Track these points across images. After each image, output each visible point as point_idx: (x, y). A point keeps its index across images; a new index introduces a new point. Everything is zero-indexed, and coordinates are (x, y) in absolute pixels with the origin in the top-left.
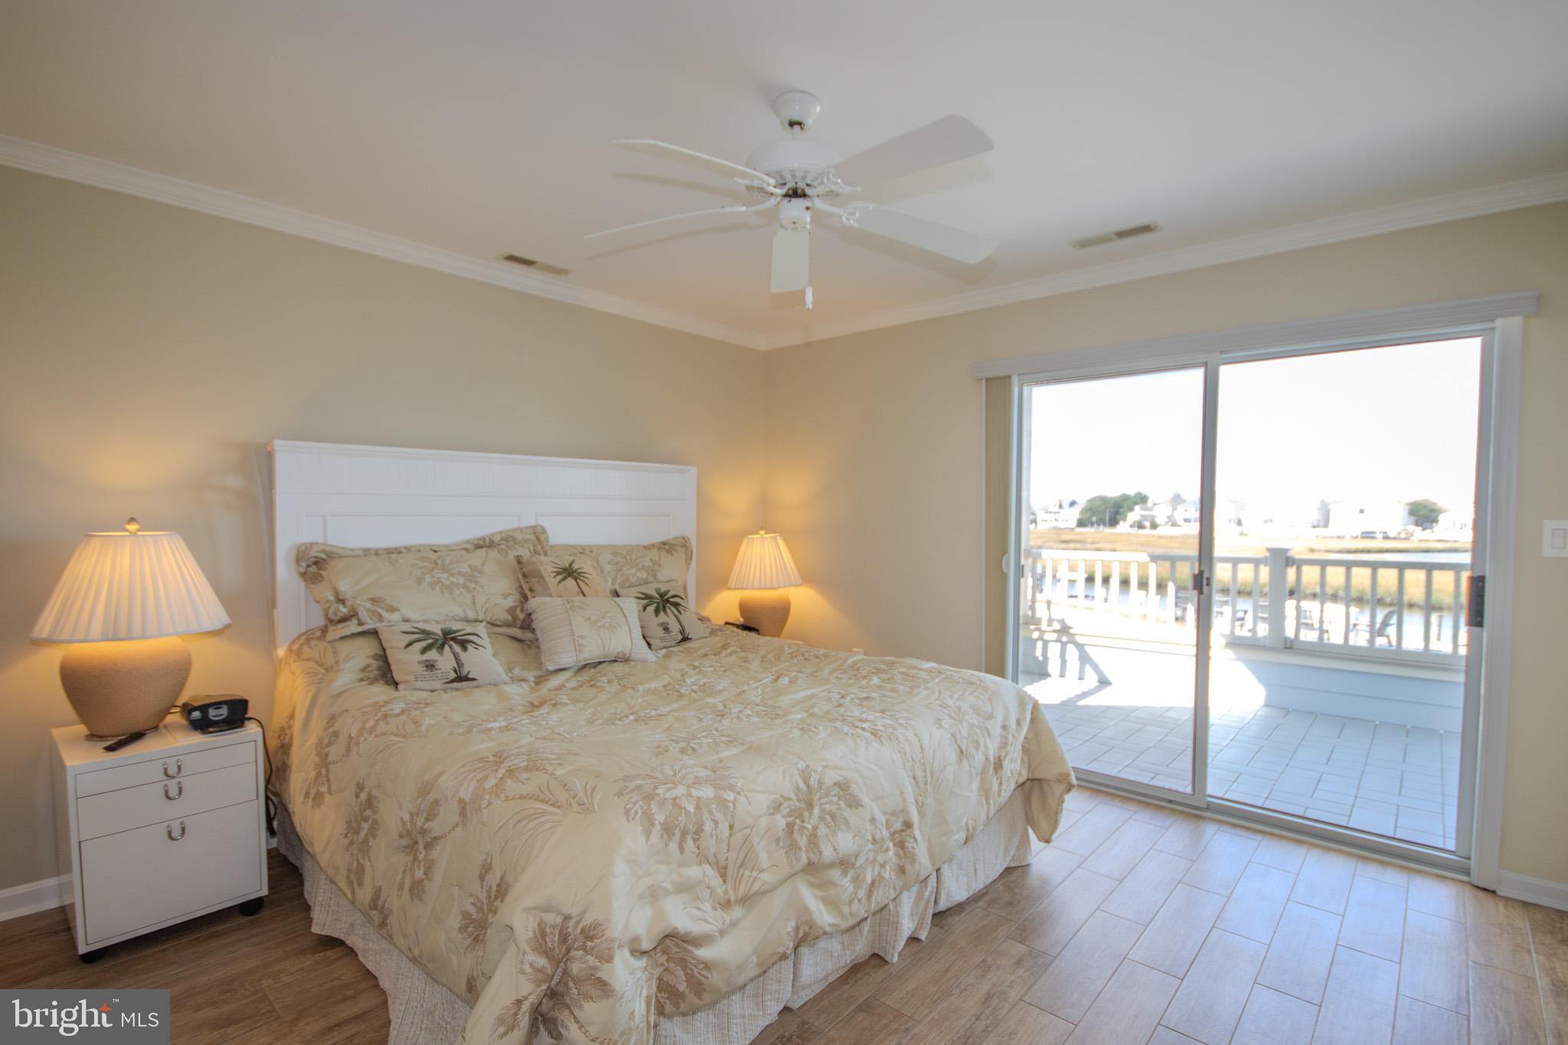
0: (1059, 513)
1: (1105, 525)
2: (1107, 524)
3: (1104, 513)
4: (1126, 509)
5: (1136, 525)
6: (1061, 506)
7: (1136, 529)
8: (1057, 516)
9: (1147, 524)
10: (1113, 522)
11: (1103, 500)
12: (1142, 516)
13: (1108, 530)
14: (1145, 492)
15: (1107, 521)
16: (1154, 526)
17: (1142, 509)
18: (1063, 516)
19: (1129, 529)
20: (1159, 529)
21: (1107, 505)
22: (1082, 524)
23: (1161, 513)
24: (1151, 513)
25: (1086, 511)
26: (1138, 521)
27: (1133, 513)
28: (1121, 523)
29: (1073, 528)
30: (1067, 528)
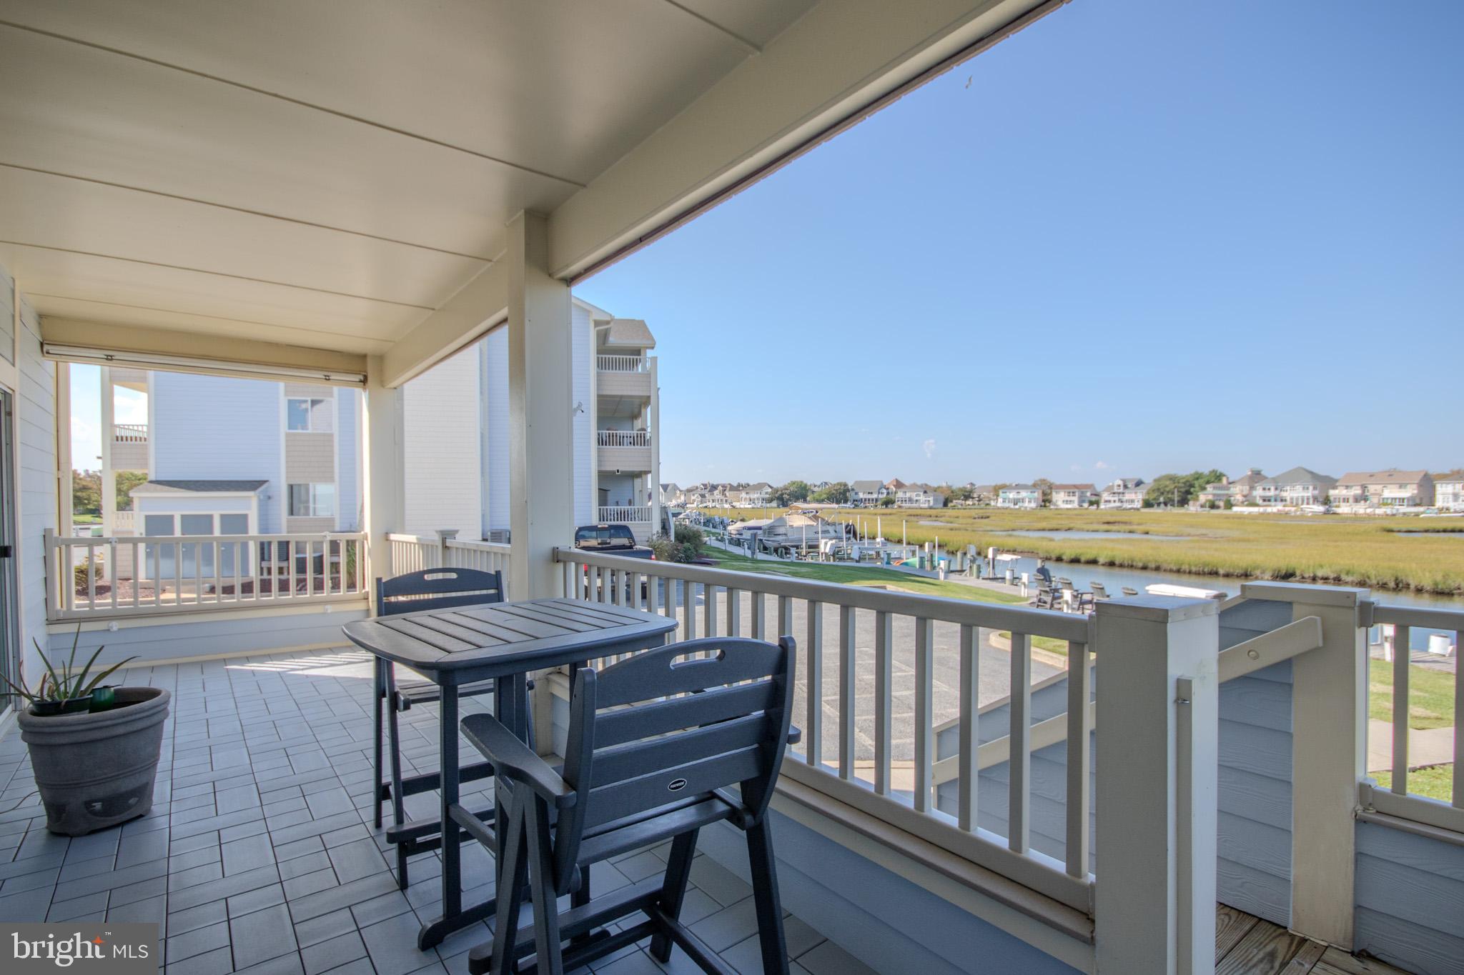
0: (1123, 493)
1: (1173, 505)
2: (1176, 505)
3: (1173, 493)
4: (1197, 489)
5: (1207, 504)
6: (1126, 487)
7: (1208, 509)
8: (1121, 497)
9: (1221, 504)
10: (1183, 502)
11: (1172, 479)
12: (1214, 495)
13: (1177, 510)
14: (1220, 470)
15: (1176, 502)
16: (1229, 505)
17: (1214, 488)
18: (1127, 497)
19: (1199, 509)
20: (1235, 509)
21: (1176, 484)
22: (1148, 504)
23: (1237, 492)
24: (1226, 492)
25: (1153, 491)
26: (1209, 501)
27: (1205, 492)
28: (1191, 503)
29: (1138, 509)
30: (1131, 509)
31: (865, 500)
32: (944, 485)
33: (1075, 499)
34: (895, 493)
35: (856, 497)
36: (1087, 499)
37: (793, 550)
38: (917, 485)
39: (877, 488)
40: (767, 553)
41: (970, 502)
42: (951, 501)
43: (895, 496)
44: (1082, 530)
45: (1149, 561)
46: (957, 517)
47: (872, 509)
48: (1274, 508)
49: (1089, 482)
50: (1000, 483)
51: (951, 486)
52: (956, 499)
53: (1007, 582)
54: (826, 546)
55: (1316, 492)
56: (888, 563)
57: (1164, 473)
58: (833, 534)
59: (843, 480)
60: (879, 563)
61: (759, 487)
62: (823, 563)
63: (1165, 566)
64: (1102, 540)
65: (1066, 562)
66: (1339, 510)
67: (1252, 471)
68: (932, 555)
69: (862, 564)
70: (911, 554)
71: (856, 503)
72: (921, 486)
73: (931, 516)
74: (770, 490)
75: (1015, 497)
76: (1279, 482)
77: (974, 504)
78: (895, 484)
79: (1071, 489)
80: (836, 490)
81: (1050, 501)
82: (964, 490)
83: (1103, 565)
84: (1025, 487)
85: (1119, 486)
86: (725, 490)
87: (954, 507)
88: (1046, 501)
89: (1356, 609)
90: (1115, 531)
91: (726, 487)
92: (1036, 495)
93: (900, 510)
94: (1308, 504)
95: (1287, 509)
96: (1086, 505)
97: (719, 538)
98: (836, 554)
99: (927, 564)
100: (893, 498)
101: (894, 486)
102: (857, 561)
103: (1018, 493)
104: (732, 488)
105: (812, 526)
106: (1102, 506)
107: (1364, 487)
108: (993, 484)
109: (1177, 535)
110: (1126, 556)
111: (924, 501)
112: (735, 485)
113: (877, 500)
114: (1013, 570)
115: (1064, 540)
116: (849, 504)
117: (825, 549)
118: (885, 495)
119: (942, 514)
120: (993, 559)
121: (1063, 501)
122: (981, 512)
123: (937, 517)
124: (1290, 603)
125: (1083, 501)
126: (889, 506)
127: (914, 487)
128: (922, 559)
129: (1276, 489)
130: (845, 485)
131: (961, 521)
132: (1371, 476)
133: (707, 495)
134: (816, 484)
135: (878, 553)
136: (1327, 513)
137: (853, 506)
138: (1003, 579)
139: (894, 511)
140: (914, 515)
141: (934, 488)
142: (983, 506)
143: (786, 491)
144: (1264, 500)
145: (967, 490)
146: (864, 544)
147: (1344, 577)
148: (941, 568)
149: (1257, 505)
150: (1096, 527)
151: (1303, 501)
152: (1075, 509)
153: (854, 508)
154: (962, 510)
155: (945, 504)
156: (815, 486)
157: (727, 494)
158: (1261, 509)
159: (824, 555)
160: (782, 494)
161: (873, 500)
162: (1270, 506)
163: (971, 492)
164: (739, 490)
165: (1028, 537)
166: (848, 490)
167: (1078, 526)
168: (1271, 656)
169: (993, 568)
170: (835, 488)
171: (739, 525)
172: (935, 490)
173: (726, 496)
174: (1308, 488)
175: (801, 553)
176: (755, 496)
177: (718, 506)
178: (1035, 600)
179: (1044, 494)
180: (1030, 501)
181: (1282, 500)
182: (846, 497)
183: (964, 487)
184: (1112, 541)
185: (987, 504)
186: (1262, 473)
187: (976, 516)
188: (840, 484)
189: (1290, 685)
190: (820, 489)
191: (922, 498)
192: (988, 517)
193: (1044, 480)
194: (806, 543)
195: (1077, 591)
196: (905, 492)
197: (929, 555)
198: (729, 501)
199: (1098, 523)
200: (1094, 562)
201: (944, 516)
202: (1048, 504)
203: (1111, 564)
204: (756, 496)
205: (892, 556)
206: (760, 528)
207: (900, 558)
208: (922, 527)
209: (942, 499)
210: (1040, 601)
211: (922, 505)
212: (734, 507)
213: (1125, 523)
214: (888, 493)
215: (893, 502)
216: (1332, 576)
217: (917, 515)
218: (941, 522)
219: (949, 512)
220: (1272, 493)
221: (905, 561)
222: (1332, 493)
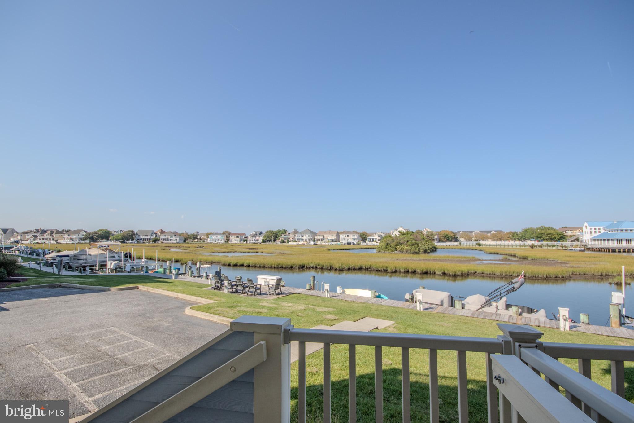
0: (255, 237)
3: (272, 237)
4: (279, 236)
6: (256, 234)
7: (282, 243)
9: (286, 241)
10: (275, 240)
11: (271, 232)
12: (284, 238)
13: (273, 243)
14: (286, 229)
15: (272, 240)
16: (288, 242)
17: (284, 235)
18: (257, 238)
19: (280, 243)
20: (290, 243)
21: (273, 234)
22: (264, 241)
23: (291, 237)
24: (287, 237)
25: (265, 236)
26: (283, 240)
27: (281, 237)
28: (277, 241)
29: (260, 243)
30: (258, 243)
31: (144, 239)
32: (185, 232)
33: (239, 239)
34: (160, 236)
35: (138, 238)
36: (243, 239)
37: (88, 269)
38: (171, 232)
39: (151, 234)
40: (70, 271)
41: (196, 240)
42: (188, 240)
43: (160, 237)
44: (240, 252)
45: (261, 264)
46: (189, 247)
47: (147, 243)
48: (301, 243)
49: (244, 233)
50: (209, 232)
51: (188, 233)
52: (190, 239)
53: (204, 277)
54: (111, 265)
55: (312, 237)
56: (147, 272)
57: (269, 230)
58: (117, 258)
59: (131, 229)
60: (143, 272)
61: (77, 232)
62: (109, 274)
63: (267, 266)
64: (246, 256)
65: (232, 266)
66: (317, 243)
67: (295, 230)
68: (170, 267)
69: (132, 274)
70: (160, 267)
71: (138, 241)
72: (174, 233)
73: (177, 247)
74: (85, 234)
75: (215, 238)
76: (302, 234)
77: (198, 241)
78: (160, 231)
79: (237, 235)
80: (127, 234)
81: (229, 240)
82: (193, 235)
83: (246, 266)
84: (219, 234)
85: (254, 234)
86: (53, 233)
87: (188, 243)
88: (228, 240)
89: (282, 334)
90: (251, 252)
91: (54, 231)
92: (224, 237)
93: (162, 244)
94: (310, 241)
95: (304, 243)
96: (242, 242)
97: (38, 262)
98: (118, 269)
99: (168, 271)
100: (159, 238)
101: (160, 232)
102: (129, 272)
103: (217, 236)
104: (58, 232)
105: (104, 254)
106: (248, 242)
107: (323, 236)
108: (207, 233)
109: (272, 253)
110: (254, 262)
111: (174, 239)
112: (61, 230)
113: (150, 239)
114: (207, 272)
115: (232, 257)
116: (134, 241)
117: (110, 266)
118: (154, 237)
119: (182, 246)
120: (199, 267)
121: (234, 240)
122: (200, 245)
123: (180, 247)
124: (254, 333)
125: (242, 240)
126: (157, 242)
127: (170, 233)
128: (165, 269)
129: (301, 236)
130: (133, 232)
131: (190, 249)
132: (325, 232)
133: (38, 236)
134: (115, 231)
135: (142, 267)
136: (314, 244)
137: (137, 242)
138: (203, 276)
139: (158, 244)
140: (169, 247)
141: (180, 233)
142: (202, 242)
143: (96, 234)
144: (298, 240)
145: (195, 235)
146: (134, 263)
147: (317, 266)
148: (173, 274)
149: (296, 242)
150: (245, 250)
151: (308, 240)
152: (238, 243)
153: (137, 243)
154: (192, 244)
155: (185, 241)
156: (114, 232)
157: (54, 235)
158: (297, 243)
159: (110, 270)
160: (93, 236)
161: (148, 239)
162: (299, 242)
163: (197, 236)
164: (63, 233)
165: (218, 256)
166: (134, 234)
167: (239, 250)
168: (242, 370)
169: (199, 271)
170: (127, 233)
171: (54, 254)
172: (180, 235)
173: (53, 236)
174: (309, 236)
175: (95, 269)
176: (73, 236)
177: (45, 242)
178: (214, 286)
179: (227, 237)
180: (221, 240)
181: (303, 240)
182: (133, 237)
183: (194, 234)
184: (250, 256)
185: (204, 241)
186: (298, 231)
187: (198, 246)
188: (130, 231)
189: (253, 383)
190: (118, 233)
191: (173, 238)
192: (203, 247)
193: (227, 231)
194: (99, 263)
195: (230, 281)
196: (165, 236)
197: (169, 267)
198: (55, 239)
199: (246, 249)
200: (242, 265)
201: (183, 247)
202: (228, 241)
203: (249, 266)
204: (75, 237)
205: (149, 268)
206: (68, 256)
207: (155, 269)
208: (172, 252)
209: (183, 239)
210: (216, 286)
211: (173, 242)
212: (59, 243)
213: (255, 249)
214: (156, 236)
215: (159, 240)
216: (315, 266)
217: (170, 246)
218: (181, 249)
219: (186, 245)
220: (300, 237)
221: (157, 270)
222: (316, 237)
